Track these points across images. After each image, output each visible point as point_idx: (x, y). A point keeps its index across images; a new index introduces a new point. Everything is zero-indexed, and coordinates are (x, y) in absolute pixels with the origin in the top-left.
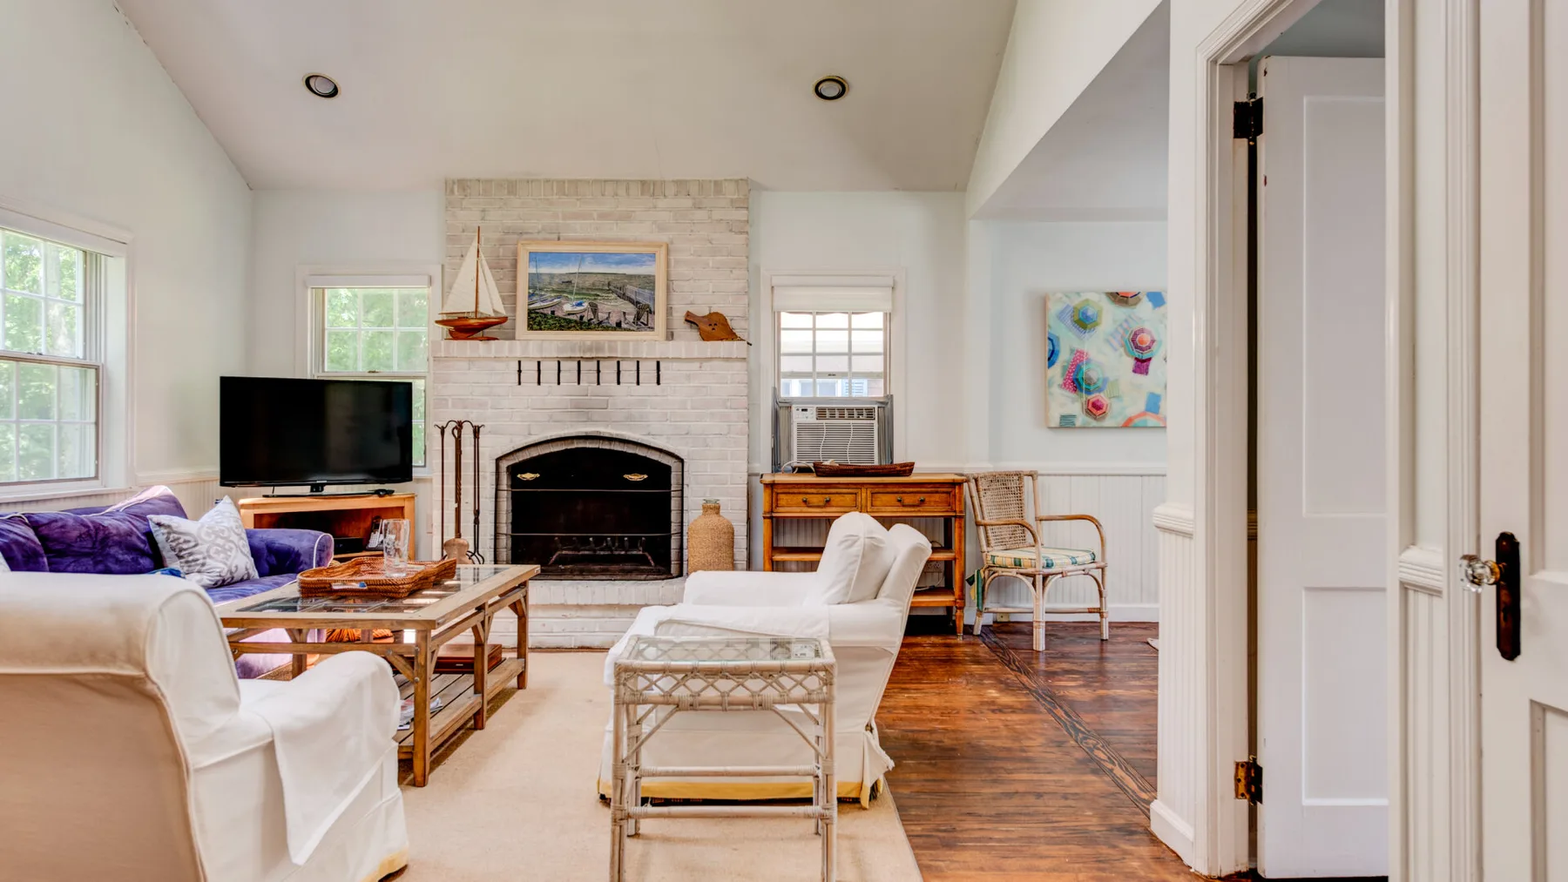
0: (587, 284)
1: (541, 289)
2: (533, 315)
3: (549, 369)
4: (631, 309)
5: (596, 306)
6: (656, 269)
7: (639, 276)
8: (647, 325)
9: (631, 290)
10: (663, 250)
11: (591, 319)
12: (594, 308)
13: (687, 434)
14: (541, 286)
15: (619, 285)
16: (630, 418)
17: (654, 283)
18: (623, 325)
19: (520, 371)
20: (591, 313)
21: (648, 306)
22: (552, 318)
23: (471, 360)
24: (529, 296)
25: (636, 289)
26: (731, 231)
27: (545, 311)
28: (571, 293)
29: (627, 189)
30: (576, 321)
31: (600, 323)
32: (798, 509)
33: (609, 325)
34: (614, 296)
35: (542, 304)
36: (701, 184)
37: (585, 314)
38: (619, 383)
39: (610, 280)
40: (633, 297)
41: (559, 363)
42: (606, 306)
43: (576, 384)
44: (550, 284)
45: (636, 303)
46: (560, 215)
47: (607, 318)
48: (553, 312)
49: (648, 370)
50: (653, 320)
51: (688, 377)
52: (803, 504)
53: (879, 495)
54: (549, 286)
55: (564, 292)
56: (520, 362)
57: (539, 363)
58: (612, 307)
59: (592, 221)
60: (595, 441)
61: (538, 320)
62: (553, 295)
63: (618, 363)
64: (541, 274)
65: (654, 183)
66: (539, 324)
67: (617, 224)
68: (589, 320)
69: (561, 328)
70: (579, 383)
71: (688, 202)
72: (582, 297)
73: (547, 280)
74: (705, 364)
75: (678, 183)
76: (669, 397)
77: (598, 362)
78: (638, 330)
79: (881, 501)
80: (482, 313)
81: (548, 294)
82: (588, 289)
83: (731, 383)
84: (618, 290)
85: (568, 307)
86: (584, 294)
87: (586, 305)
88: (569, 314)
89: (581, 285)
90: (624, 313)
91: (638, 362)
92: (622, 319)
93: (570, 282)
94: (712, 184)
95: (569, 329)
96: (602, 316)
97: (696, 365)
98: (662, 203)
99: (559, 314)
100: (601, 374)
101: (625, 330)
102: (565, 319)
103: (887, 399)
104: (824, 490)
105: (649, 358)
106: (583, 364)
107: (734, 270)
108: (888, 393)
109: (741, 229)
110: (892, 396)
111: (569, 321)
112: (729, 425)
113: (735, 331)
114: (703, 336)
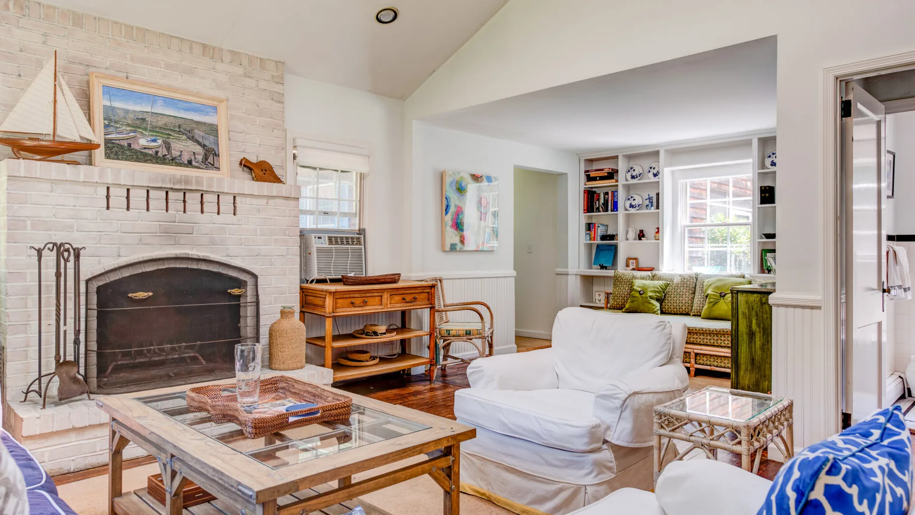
0: (160, 124)
1: (116, 122)
2: (110, 145)
3: (138, 196)
4: (198, 149)
5: (170, 144)
6: (218, 119)
7: (205, 124)
8: (213, 165)
9: (198, 134)
10: (222, 105)
11: (166, 155)
12: (168, 147)
13: (257, 255)
14: (117, 118)
15: (188, 129)
16: (212, 242)
17: (217, 131)
18: (194, 163)
19: (108, 197)
20: (165, 150)
21: (214, 150)
22: (129, 150)
23: (53, 181)
24: (105, 127)
25: (202, 134)
26: (272, 99)
27: (122, 143)
28: (146, 129)
29: (191, 48)
30: (151, 155)
31: (173, 159)
32: (349, 309)
33: (181, 162)
34: (184, 137)
35: (118, 136)
36: (251, 59)
37: (160, 150)
38: (202, 212)
39: (180, 123)
40: (200, 140)
41: (148, 191)
42: (178, 145)
43: (165, 211)
44: (125, 118)
45: (204, 146)
46: (128, 56)
47: (179, 156)
48: (129, 145)
49: (226, 201)
50: (218, 161)
51: (259, 211)
52: (351, 305)
53: (394, 296)
54: (125, 121)
55: (139, 128)
56: (108, 188)
57: (128, 190)
58: (183, 147)
59: (159, 69)
60: (184, 261)
61: (115, 151)
62: (128, 129)
63: (202, 195)
64: (115, 108)
65: (214, 48)
66: (116, 154)
67: (182, 76)
68: (163, 156)
69: (138, 160)
70: (167, 210)
71: (240, 71)
72: (155, 134)
73: (122, 114)
74: (271, 201)
75: (233, 53)
76: (243, 226)
77: (185, 193)
78: (206, 168)
79: (395, 300)
80: (59, 136)
81: (124, 127)
82: (161, 128)
83: (289, 217)
84: (188, 133)
85: (143, 142)
86: (156, 132)
87: (160, 142)
88: (145, 148)
89: (154, 124)
90: (194, 153)
91: (218, 196)
92: (193, 158)
93: (144, 120)
94: (259, 60)
95: (145, 161)
96: (175, 153)
97: (264, 201)
98: (220, 66)
99: (135, 146)
100: (187, 204)
101: (196, 167)
102: (142, 152)
103: (362, 232)
104: (364, 295)
105: (227, 193)
106: (170, 193)
107: (275, 131)
108: (361, 227)
109: (279, 99)
110: (365, 229)
111: (146, 155)
112: (288, 249)
113: (279, 177)
114: (257, 179)
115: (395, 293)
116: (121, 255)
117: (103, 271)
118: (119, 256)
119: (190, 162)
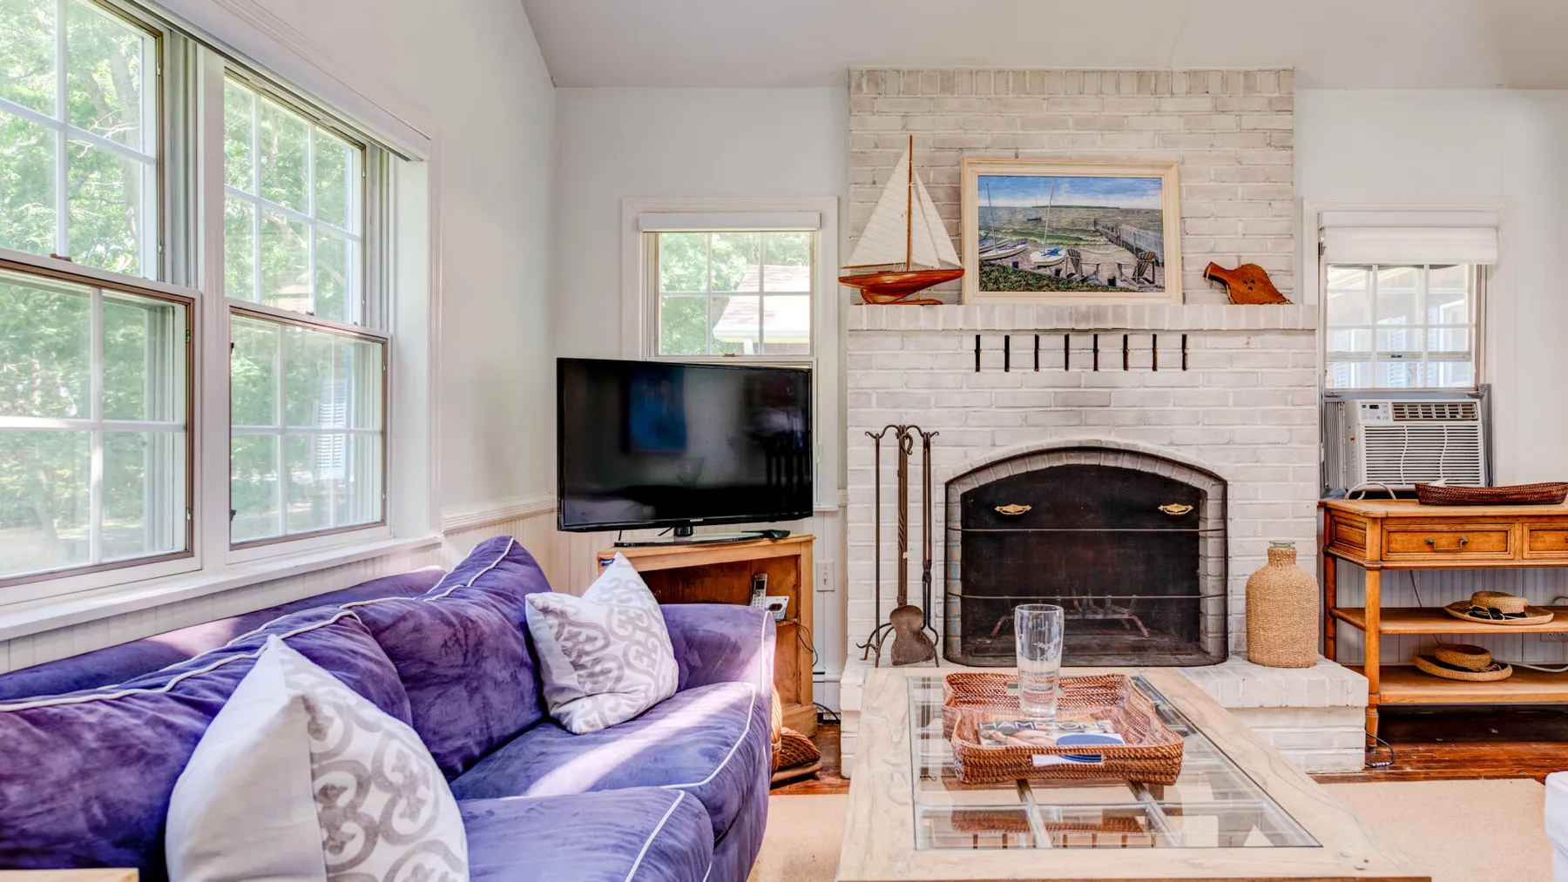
0: (1064, 223)
1: (997, 230)
2: (987, 269)
3: (1022, 349)
4: (1128, 258)
5: (1079, 255)
6: (1161, 200)
7: (1139, 211)
8: (1153, 283)
9: (1128, 231)
10: (1173, 173)
11: (1073, 274)
12: (1076, 260)
13: (1228, 443)
14: (997, 224)
15: (1110, 225)
16: (1143, 420)
17: (1161, 220)
18: (1119, 283)
19: (978, 351)
20: (1070, 266)
21: (1154, 256)
22: (1014, 272)
23: (904, 333)
24: (980, 241)
25: (1134, 230)
26: (1269, 145)
27: (1005, 262)
28: (1041, 236)
29: (1118, 84)
30: (1049, 277)
31: (1084, 280)
32: (1421, 556)
33: (1097, 283)
34: (1103, 240)
35: (1000, 252)
36: (1225, 78)
37: (1063, 266)
38: (1126, 367)
39: (1097, 216)
40: (1131, 241)
41: (1037, 338)
42: (1092, 255)
43: (1063, 369)
44: (1010, 222)
45: (1136, 251)
46: (1018, 121)
47: (1095, 273)
48: (1016, 265)
49: (1169, 349)
50: (1162, 275)
51: (1231, 359)
52: (1427, 548)
53: (1540, 533)
54: (1010, 226)
55: (1031, 234)
56: (978, 338)
57: (1007, 338)
58: (1102, 258)
59: (1066, 132)
60: (1093, 454)
61: (995, 277)
62: (1015, 238)
63: (1126, 338)
64: (996, 208)
65: (1157, 74)
66: (996, 282)
67: (1102, 134)
68: (1068, 276)
69: (1028, 288)
70: (1067, 368)
71: (1205, 103)
72: (1057, 241)
73: (1005, 216)
74: (1256, 340)
75: (1192, 74)
76: (1201, 388)
77: (1096, 337)
78: (1141, 289)
79: (1545, 542)
80: (916, 265)
81: (1008, 238)
82: (1065, 230)
83: (1293, 367)
84: (1110, 232)
85: (1037, 257)
86: (1060, 238)
87: (1063, 253)
88: (1039, 267)
89: (1054, 225)
90: (1119, 265)
91: (1155, 336)
92: (1117, 274)
93: (1038, 220)
94: (1242, 75)
95: (1040, 288)
96: (1087, 269)
97: (1242, 340)
98: (1168, 104)
99: (1024, 266)
100: (1099, 355)
101: (1122, 290)
102: (1034, 274)
103: (1482, 392)
104: (1459, 528)
105: (1169, 331)
106: (1072, 339)
107: (1273, 203)
108: (1482, 382)
109: (1284, 142)
110: (1489, 386)
111: (1040, 278)
112: (1290, 430)
113: (1280, 291)
114: (1236, 299)
115: (1546, 526)
116: (997, 443)
117: (970, 469)
118: (994, 445)
119: (1112, 282)
